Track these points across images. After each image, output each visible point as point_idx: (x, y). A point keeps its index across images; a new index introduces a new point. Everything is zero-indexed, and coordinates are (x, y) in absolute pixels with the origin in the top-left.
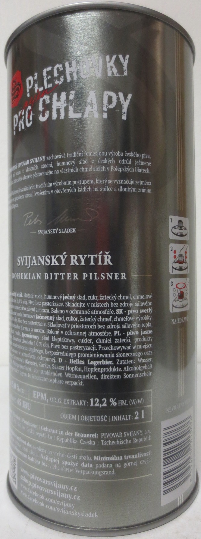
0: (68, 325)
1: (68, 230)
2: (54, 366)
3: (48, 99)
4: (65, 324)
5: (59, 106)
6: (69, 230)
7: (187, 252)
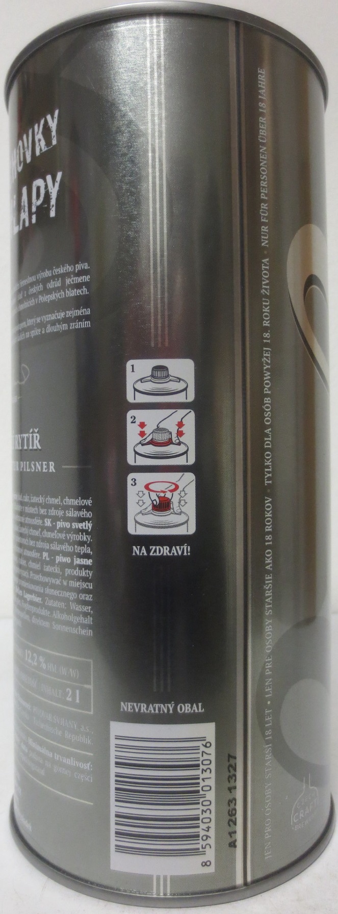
7: (184, 423)
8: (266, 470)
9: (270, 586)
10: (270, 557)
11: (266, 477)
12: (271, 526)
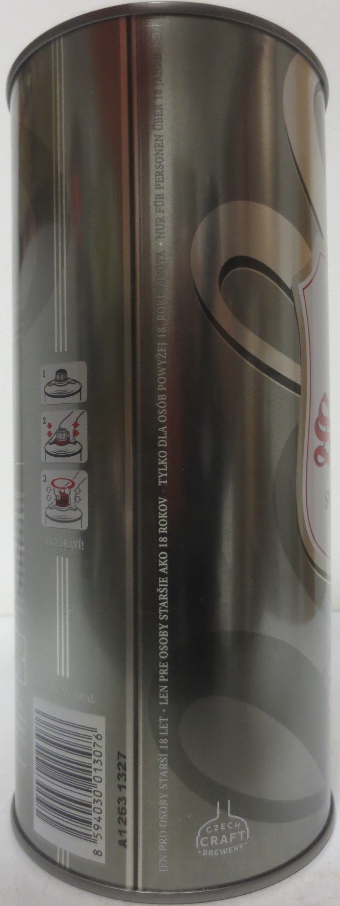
7: (78, 423)
8: (160, 469)
9: (165, 590)
10: (165, 560)
11: (160, 477)
12: (166, 528)
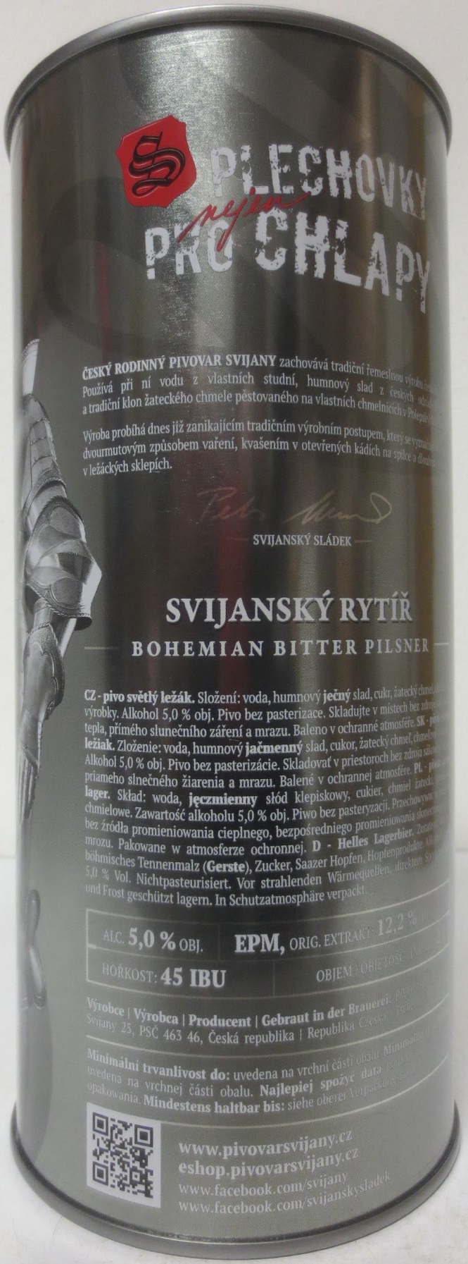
0: (335, 760)
1: (334, 540)
2: (301, 863)
3: (284, 221)
4: (329, 760)
5: (313, 247)
6: (336, 540)
